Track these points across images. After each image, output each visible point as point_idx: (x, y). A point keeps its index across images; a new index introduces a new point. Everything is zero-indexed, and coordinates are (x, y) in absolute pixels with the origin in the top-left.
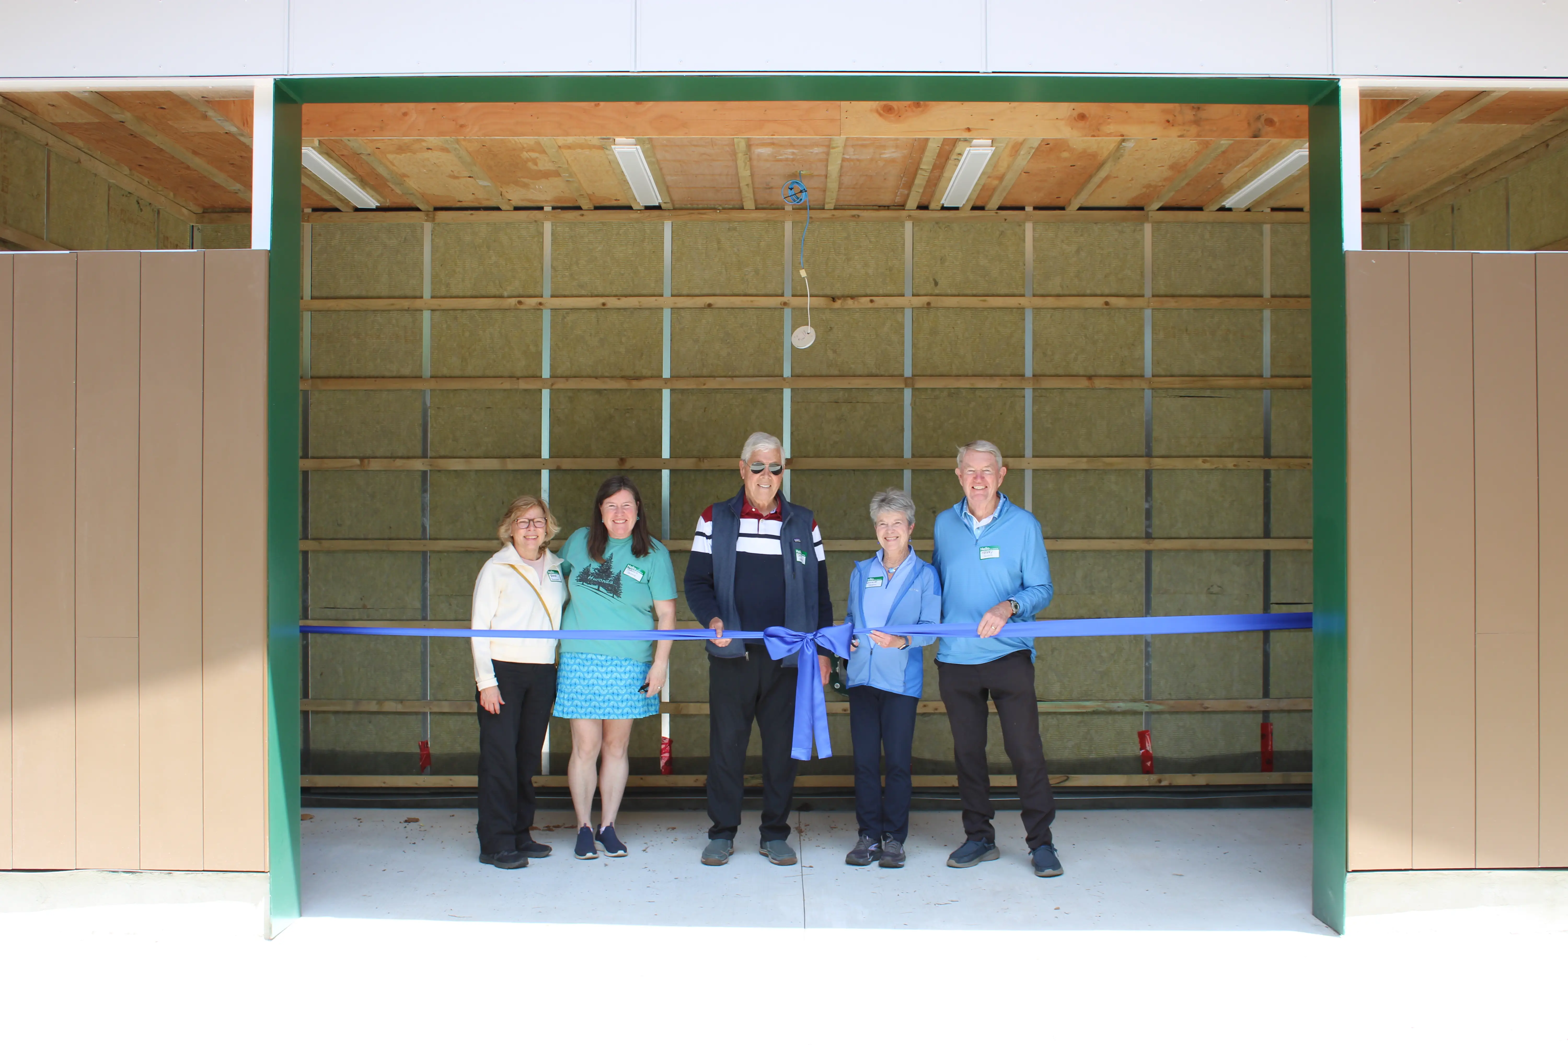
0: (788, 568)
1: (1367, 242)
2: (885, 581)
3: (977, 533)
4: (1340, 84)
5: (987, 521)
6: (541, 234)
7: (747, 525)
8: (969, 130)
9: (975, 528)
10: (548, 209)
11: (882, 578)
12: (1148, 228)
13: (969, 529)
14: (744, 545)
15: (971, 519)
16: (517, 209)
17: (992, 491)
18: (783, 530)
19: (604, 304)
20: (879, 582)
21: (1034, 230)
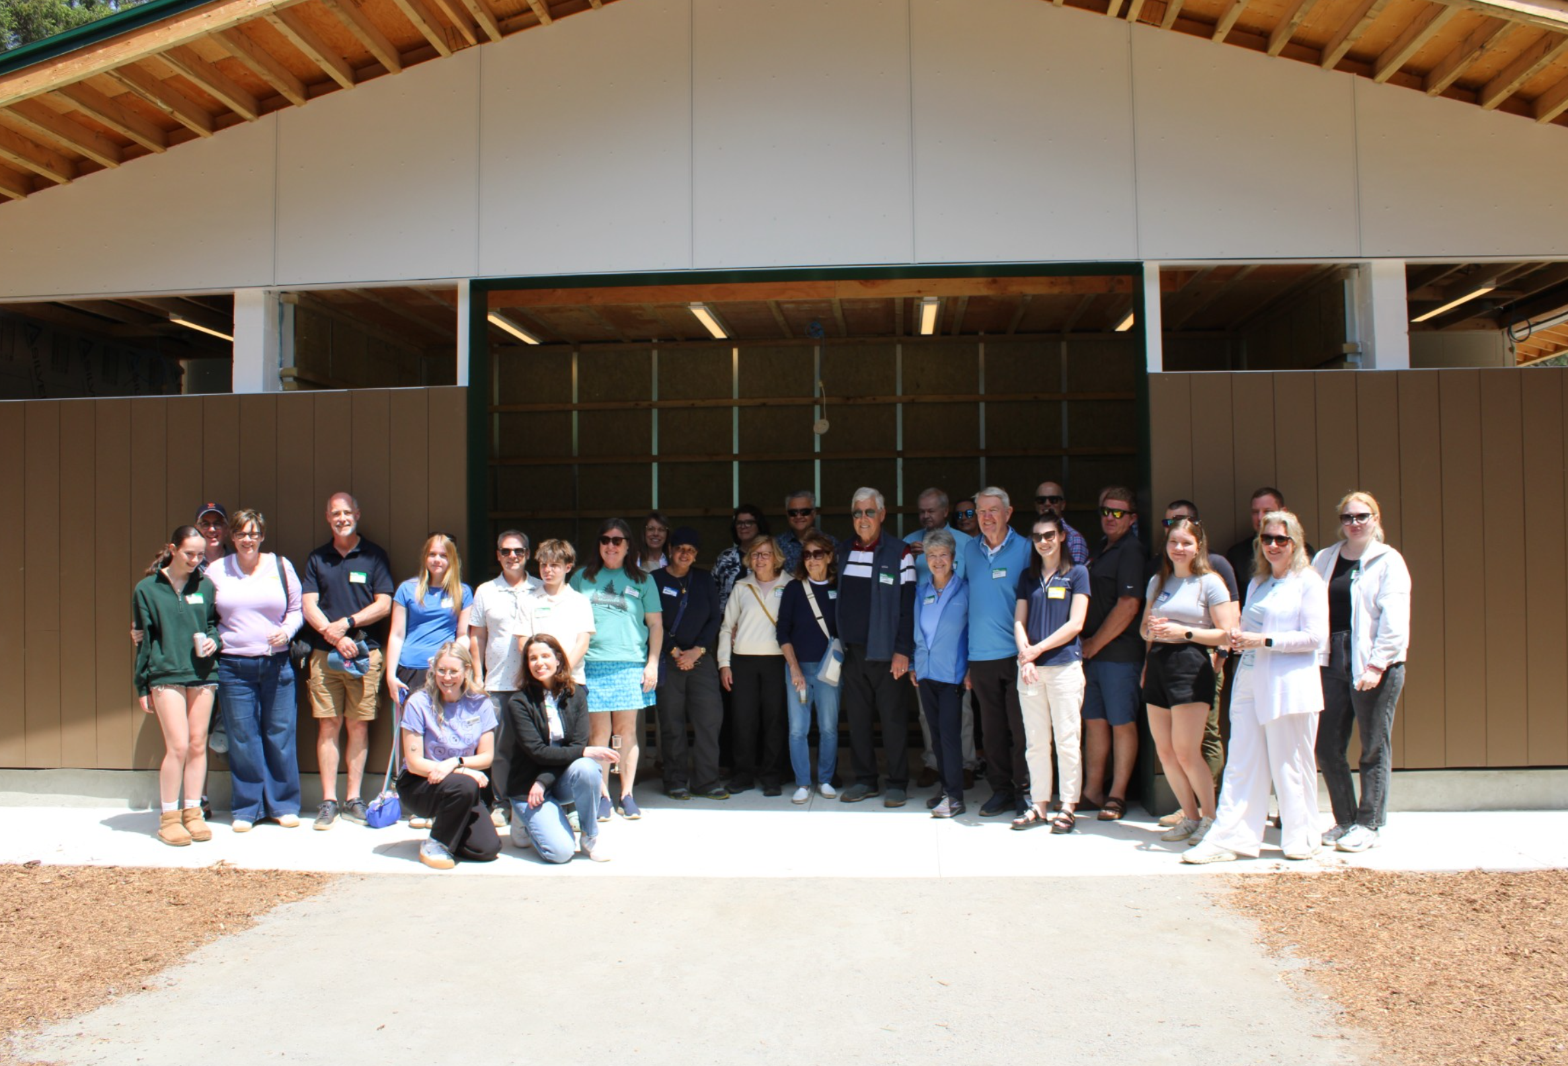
0: (874, 587)
1: (1167, 365)
2: (936, 598)
3: (991, 559)
4: (1144, 265)
5: (997, 549)
6: (650, 358)
7: (855, 556)
8: (919, 292)
9: (989, 554)
10: (655, 341)
11: (933, 597)
12: (1064, 345)
13: (986, 556)
14: (851, 571)
15: (986, 548)
16: (634, 341)
17: (999, 525)
18: (875, 558)
19: (693, 405)
20: (932, 600)
21: (985, 348)
